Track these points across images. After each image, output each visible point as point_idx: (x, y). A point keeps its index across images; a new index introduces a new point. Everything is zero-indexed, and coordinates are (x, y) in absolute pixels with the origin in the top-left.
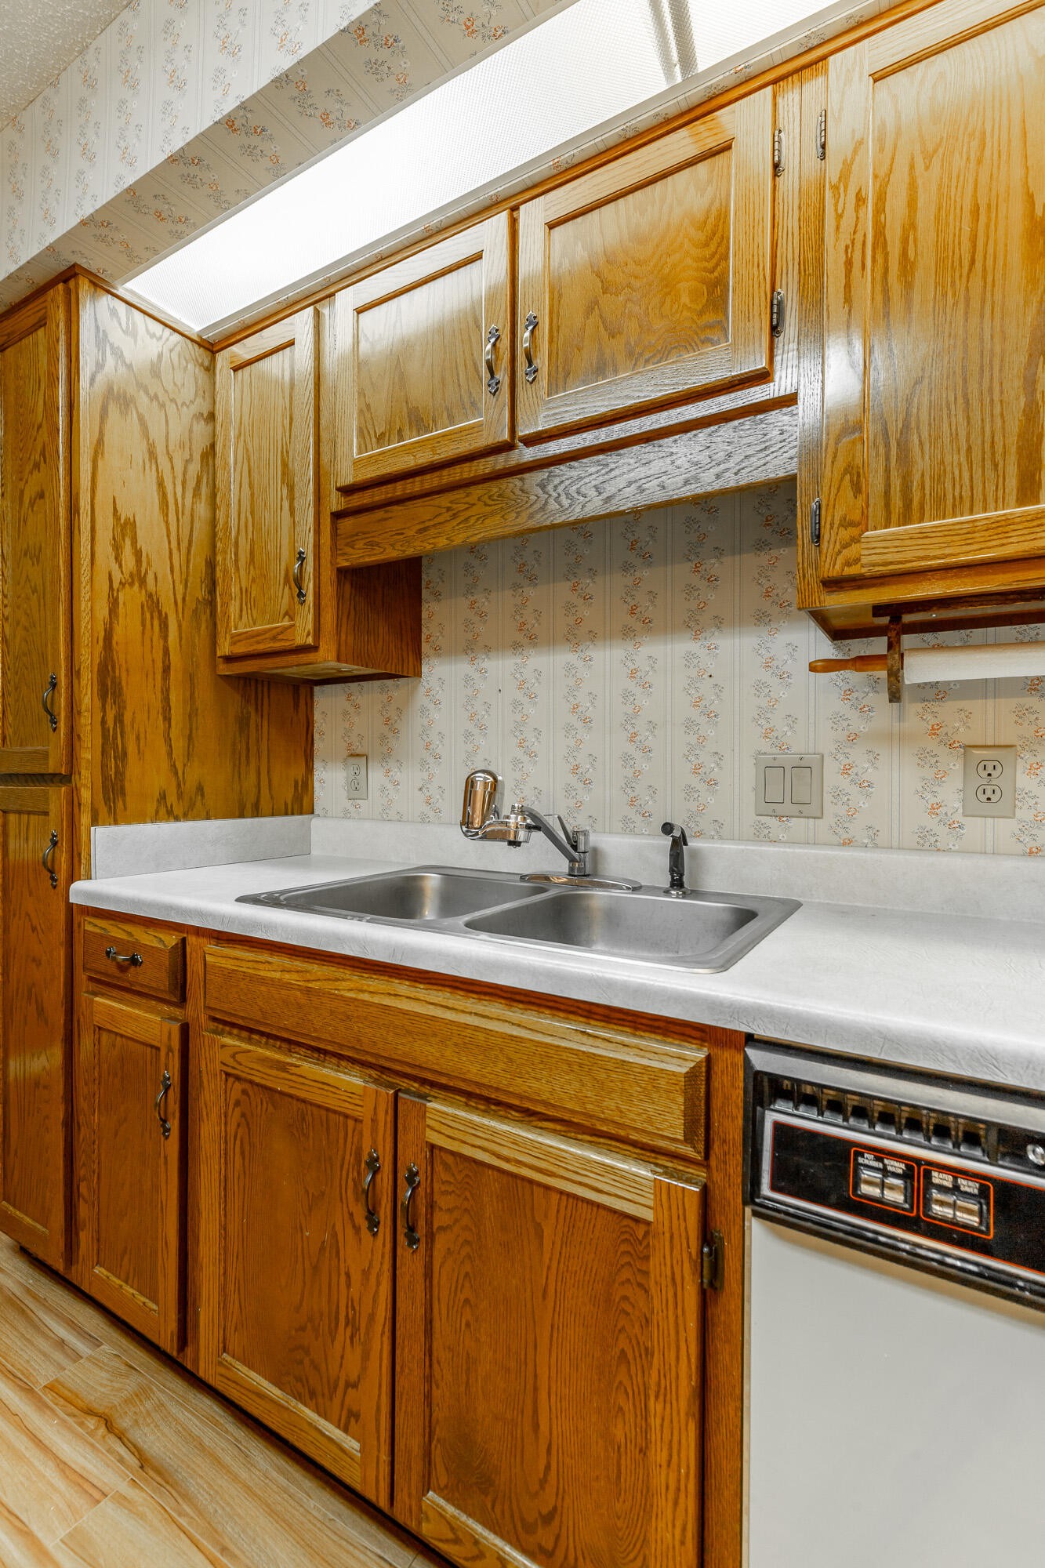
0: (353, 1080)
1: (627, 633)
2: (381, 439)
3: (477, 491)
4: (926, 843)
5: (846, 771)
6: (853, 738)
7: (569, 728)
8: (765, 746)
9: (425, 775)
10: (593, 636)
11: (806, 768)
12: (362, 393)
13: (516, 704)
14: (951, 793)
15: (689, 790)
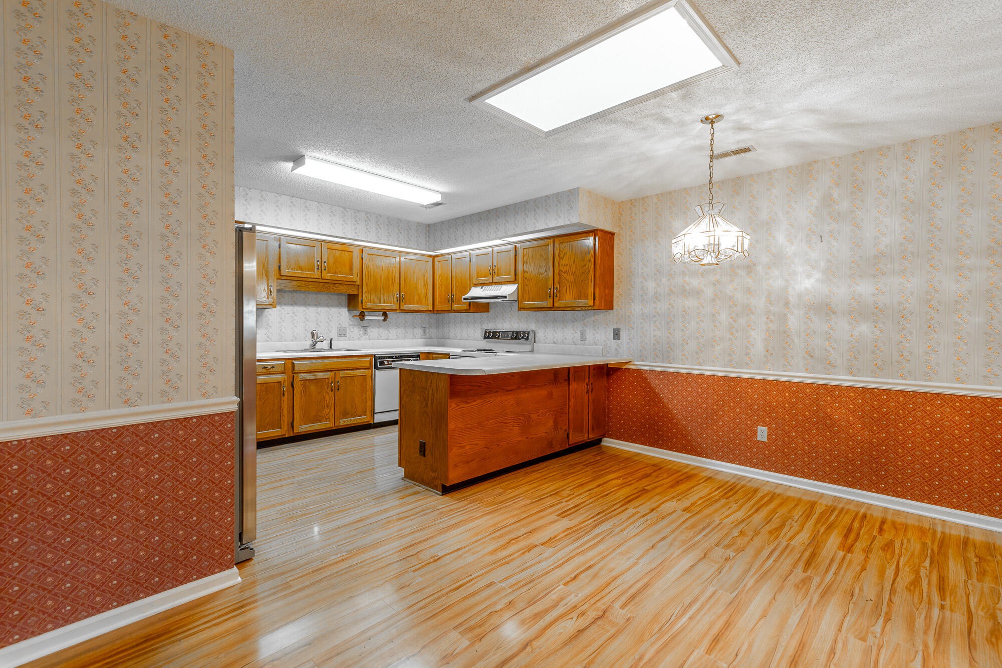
0: (329, 373)
1: (316, 305)
2: (292, 269)
3: (310, 283)
4: (359, 339)
5: (350, 330)
6: (350, 325)
7: (304, 322)
8: (339, 326)
9: (267, 331)
10: (309, 305)
11: (344, 329)
12: (287, 259)
13: (292, 317)
14: (361, 332)
15: (327, 333)
